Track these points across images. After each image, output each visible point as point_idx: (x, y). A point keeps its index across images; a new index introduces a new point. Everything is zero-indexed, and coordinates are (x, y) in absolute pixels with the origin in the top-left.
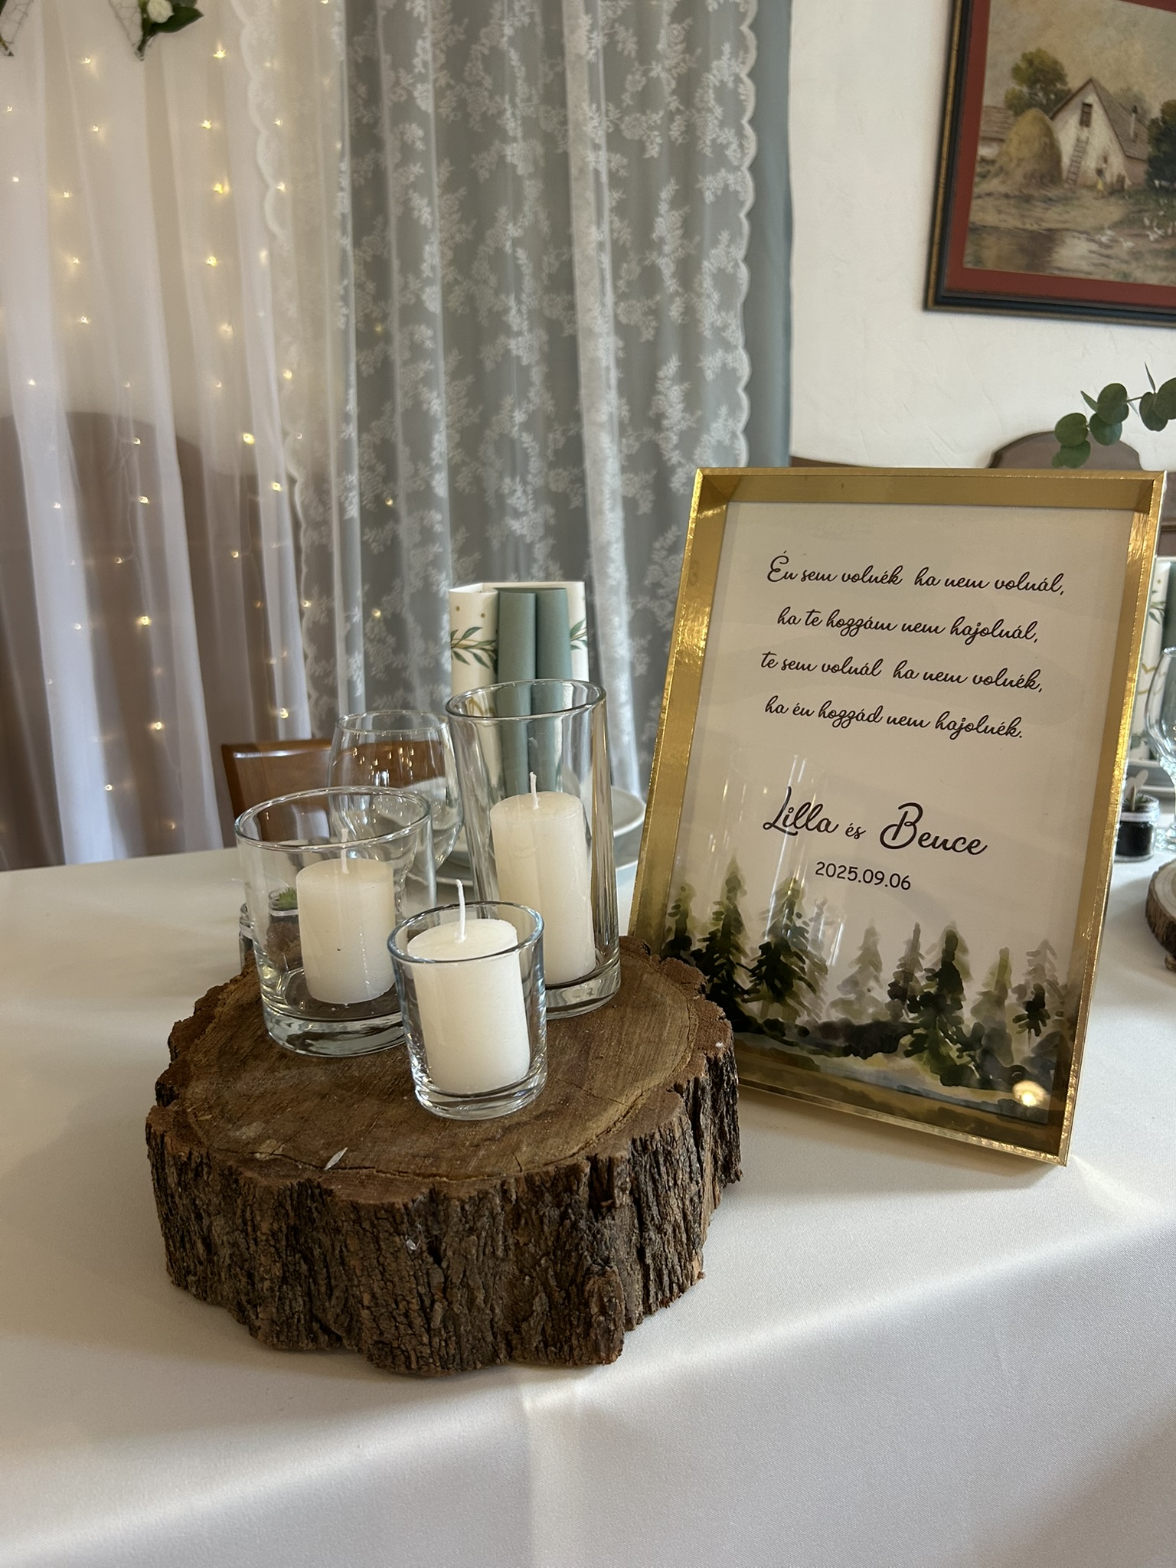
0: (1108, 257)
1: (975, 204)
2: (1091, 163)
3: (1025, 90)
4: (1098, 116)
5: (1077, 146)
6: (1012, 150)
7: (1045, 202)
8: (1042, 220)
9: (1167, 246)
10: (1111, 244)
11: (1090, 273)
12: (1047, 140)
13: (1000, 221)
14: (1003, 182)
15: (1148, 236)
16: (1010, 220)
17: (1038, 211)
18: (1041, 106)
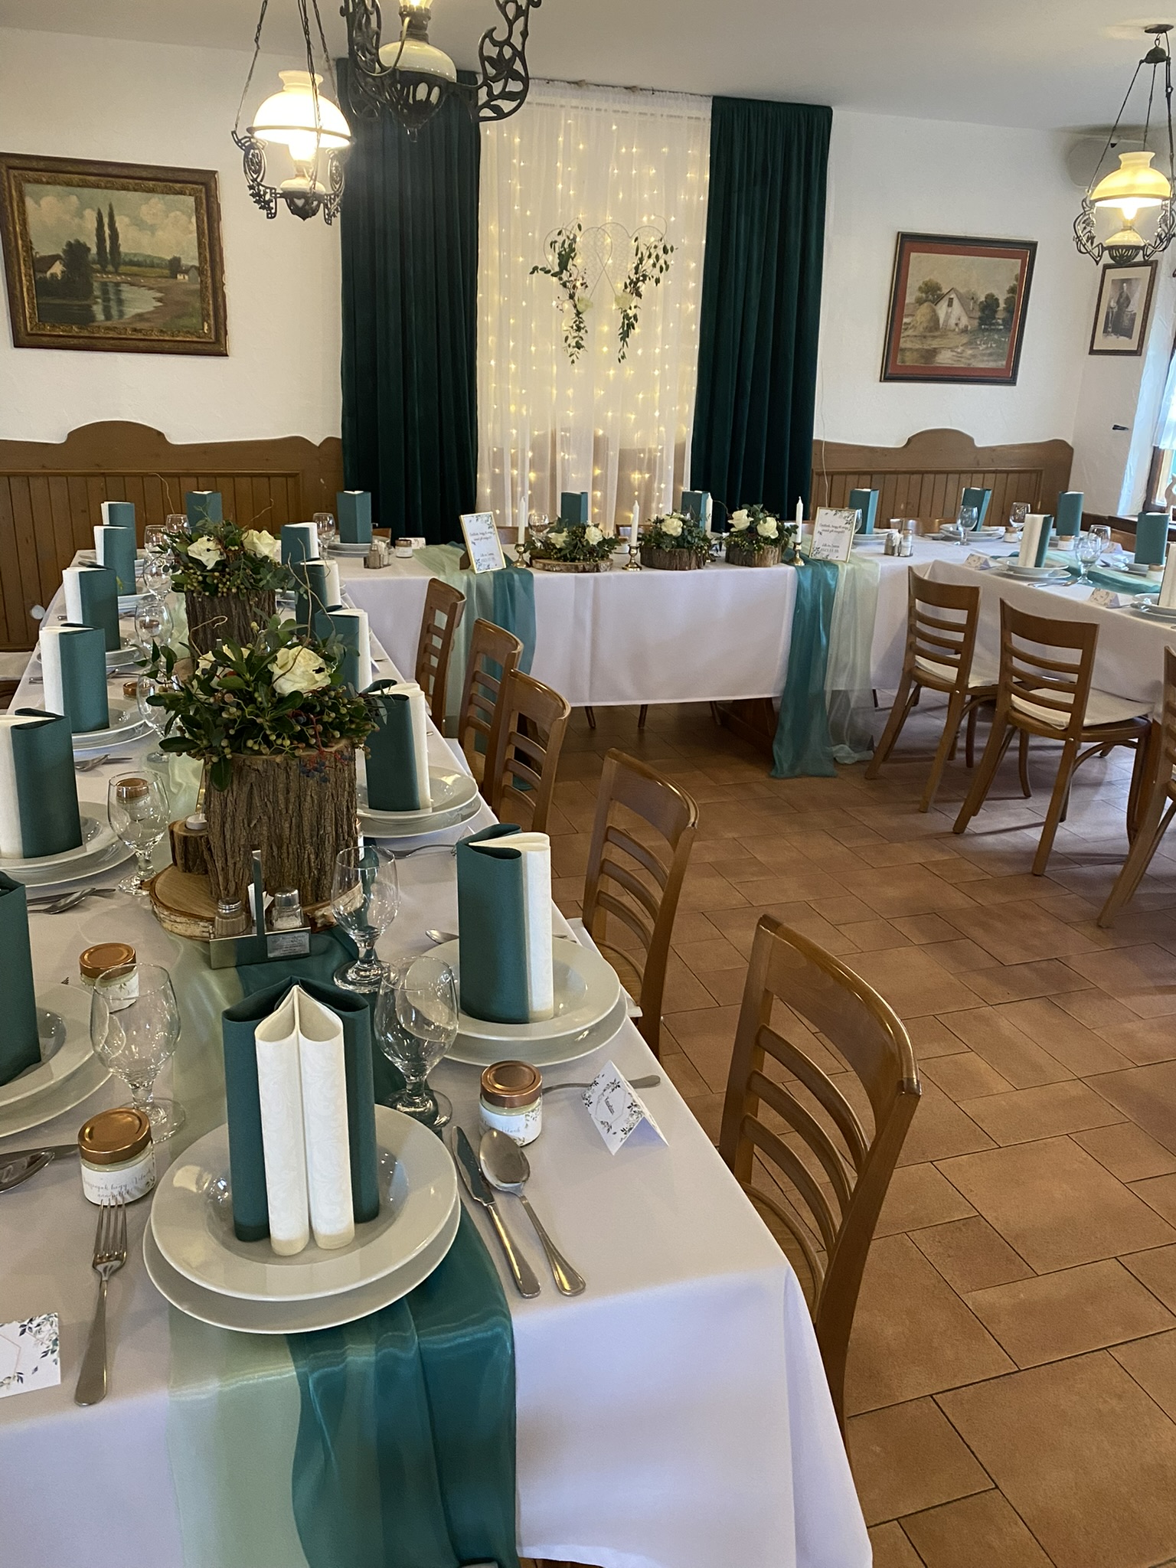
1: (902, 340)
3: (924, 295)
4: (956, 302)
5: (946, 315)
6: (918, 318)
9: (988, 352)
12: (933, 314)
14: (914, 331)
17: (929, 342)
18: (930, 301)
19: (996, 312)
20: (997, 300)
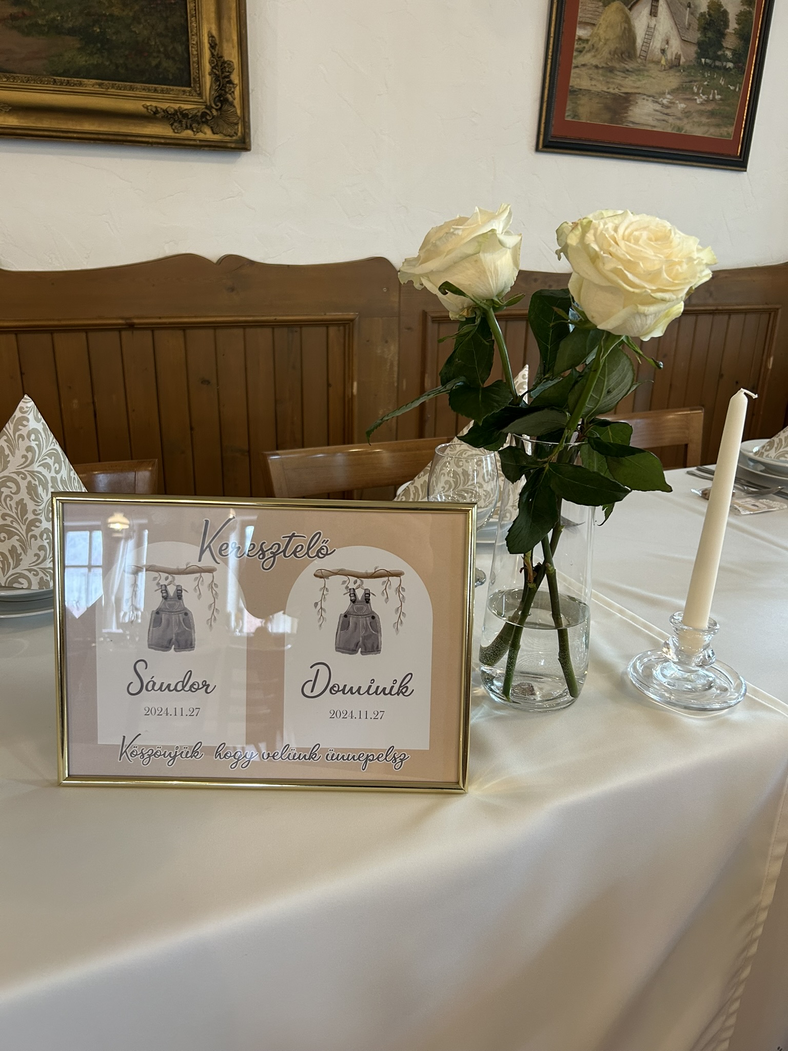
0: (667, 114)
1: (573, 71)
2: (657, 44)
4: (663, 9)
5: (647, 31)
6: (601, 32)
7: (624, 72)
8: (622, 86)
9: (709, 108)
10: (670, 105)
11: (655, 127)
12: (626, 26)
13: (592, 85)
14: (595, 56)
15: (696, 99)
16: (599, 86)
17: (618, 80)
19: (722, 35)
20: (725, 13)
